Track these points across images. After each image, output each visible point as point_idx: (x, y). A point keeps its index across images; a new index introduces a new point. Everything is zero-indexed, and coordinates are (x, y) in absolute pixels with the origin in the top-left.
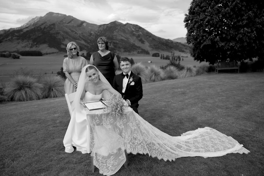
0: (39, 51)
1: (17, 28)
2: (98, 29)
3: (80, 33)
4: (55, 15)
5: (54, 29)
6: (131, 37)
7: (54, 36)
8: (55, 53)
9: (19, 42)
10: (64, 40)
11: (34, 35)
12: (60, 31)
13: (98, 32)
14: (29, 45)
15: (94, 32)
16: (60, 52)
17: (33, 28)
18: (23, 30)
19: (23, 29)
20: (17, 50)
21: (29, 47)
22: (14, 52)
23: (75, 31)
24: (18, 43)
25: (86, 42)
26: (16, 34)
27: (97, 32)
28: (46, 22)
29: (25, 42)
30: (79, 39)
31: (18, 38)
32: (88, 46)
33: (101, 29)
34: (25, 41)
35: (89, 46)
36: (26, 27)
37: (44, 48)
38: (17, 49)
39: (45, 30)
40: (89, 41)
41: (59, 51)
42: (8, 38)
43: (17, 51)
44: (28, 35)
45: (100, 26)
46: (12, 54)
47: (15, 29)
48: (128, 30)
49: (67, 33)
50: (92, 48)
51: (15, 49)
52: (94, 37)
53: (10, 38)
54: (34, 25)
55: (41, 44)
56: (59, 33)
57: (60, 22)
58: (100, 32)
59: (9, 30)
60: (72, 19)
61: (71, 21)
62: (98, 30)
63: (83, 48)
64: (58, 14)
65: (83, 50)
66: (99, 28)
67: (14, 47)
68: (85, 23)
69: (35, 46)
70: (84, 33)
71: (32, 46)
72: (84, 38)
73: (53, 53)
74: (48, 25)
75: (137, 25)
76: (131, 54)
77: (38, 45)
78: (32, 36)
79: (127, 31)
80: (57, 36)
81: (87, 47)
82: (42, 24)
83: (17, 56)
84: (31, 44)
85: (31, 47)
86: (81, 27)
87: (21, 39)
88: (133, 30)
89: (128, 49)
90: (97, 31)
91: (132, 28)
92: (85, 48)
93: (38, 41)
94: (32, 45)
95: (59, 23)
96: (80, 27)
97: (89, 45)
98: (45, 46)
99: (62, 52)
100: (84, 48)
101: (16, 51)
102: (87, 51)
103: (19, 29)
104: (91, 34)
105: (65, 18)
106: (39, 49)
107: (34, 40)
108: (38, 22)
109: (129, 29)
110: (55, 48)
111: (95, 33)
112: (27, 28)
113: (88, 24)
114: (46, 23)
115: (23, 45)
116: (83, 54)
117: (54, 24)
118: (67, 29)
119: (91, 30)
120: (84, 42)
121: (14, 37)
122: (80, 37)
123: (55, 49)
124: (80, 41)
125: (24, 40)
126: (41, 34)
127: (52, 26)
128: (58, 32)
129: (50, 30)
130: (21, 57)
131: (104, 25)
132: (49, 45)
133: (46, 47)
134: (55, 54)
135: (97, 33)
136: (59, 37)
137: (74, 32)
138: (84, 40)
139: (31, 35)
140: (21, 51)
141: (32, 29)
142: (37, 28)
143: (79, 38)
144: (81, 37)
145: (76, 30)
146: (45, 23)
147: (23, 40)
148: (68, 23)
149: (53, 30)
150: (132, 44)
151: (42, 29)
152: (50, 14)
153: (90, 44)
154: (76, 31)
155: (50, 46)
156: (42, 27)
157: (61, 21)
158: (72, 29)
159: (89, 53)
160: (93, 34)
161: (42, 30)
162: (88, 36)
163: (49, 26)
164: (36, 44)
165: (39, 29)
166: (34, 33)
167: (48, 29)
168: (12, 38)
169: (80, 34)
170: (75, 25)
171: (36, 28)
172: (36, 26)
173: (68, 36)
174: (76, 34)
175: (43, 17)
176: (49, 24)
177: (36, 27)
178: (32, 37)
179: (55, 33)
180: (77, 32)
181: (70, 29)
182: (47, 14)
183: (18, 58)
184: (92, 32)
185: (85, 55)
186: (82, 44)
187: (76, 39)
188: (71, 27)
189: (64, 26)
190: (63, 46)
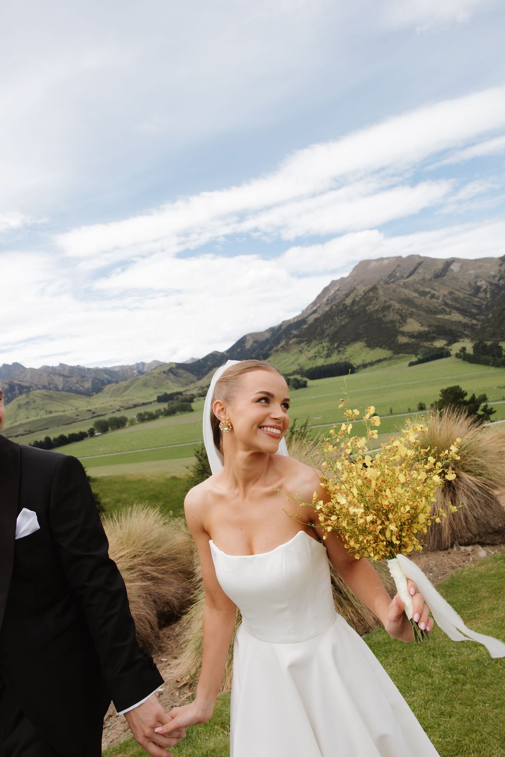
0: (346, 362)
1: (294, 318)
2: (497, 268)
3: (446, 292)
4: (373, 264)
5: (377, 299)
7: (378, 316)
8: (385, 359)
9: (301, 349)
10: (405, 322)
11: (331, 326)
12: (391, 302)
14: (323, 350)
15: (487, 282)
16: (396, 356)
17: (327, 309)
18: (307, 320)
19: (307, 317)
20: (299, 368)
21: (322, 357)
22: (294, 373)
23: (429, 292)
24: (300, 351)
25: (466, 316)
26: (295, 332)
27: (497, 278)
28: (355, 289)
29: (315, 347)
30: (446, 311)
31: (299, 339)
32: (474, 324)
34: (314, 342)
35: (477, 325)
36: (312, 311)
37: (357, 353)
38: (299, 365)
39: (354, 308)
40: (474, 311)
41: (395, 353)
42: (281, 344)
43: (299, 371)
44: (319, 328)
46: (292, 377)
47: (292, 322)
49: (409, 302)
50: (489, 329)
51: (295, 368)
52: (488, 296)
53: (283, 343)
54: (330, 302)
55: (349, 344)
56: (389, 307)
57: (388, 280)
59: (280, 326)
60: (418, 263)
61: (415, 269)
62: (500, 271)
63: (459, 334)
64: (382, 259)
65: (461, 340)
66: (501, 265)
67: (293, 363)
68: (454, 264)
69: (336, 352)
70: (456, 290)
71: (330, 352)
73: (379, 361)
74: (360, 295)
77: (342, 347)
78: (326, 329)
80: (385, 316)
81: (472, 327)
82: (347, 295)
83: (301, 382)
84: (326, 349)
85: (328, 356)
87: (305, 341)
90: (494, 277)
92: (466, 332)
93: (341, 339)
94: (329, 349)
95: (387, 283)
96: (445, 275)
97: (474, 322)
98: (358, 346)
99: (401, 355)
100: (462, 333)
101: (297, 369)
102: (472, 340)
103: (300, 319)
104: (478, 289)
105: (398, 266)
106: (344, 357)
107: (333, 338)
108: (337, 292)
110: (384, 346)
111: (491, 284)
112: (315, 312)
113: (464, 263)
114: (355, 291)
115: (311, 353)
116: (464, 349)
117: (374, 289)
118: (406, 291)
119: (477, 277)
120: (459, 315)
121: (291, 339)
122: (446, 304)
123: (384, 349)
124: (447, 317)
125: (311, 341)
126: (346, 321)
127: (371, 294)
128: (387, 304)
129: (367, 306)
130: (310, 383)
132: (367, 342)
133: (361, 348)
134: (385, 363)
135: (495, 281)
136: (391, 316)
137: (429, 296)
138: (457, 309)
139: (325, 326)
140: (307, 368)
141: (327, 312)
142: (337, 307)
143: (443, 307)
144: (449, 302)
145: (433, 289)
146: (352, 291)
147: (309, 342)
148: (408, 277)
149: (375, 301)
151: (347, 307)
152: (364, 265)
153: (477, 317)
154: (433, 292)
155: (371, 345)
156: (348, 301)
157: (392, 276)
158: (421, 289)
159: (481, 342)
160: (485, 287)
161: (348, 309)
162: (470, 295)
163: (364, 296)
164: (338, 347)
165: (341, 307)
166: (330, 320)
167: (362, 303)
168: (287, 344)
169: (444, 296)
170: (428, 277)
171: (334, 307)
172: (333, 303)
173: (414, 310)
174: (434, 300)
175: (348, 278)
176: (364, 292)
177: (335, 305)
178: (327, 332)
179: (380, 309)
180: (437, 294)
181: (416, 291)
182: (355, 269)
183: (304, 385)
184: (479, 284)
185: (470, 350)
186: (456, 322)
187: (436, 313)
188: (418, 283)
189: (399, 285)
190: (403, 338)
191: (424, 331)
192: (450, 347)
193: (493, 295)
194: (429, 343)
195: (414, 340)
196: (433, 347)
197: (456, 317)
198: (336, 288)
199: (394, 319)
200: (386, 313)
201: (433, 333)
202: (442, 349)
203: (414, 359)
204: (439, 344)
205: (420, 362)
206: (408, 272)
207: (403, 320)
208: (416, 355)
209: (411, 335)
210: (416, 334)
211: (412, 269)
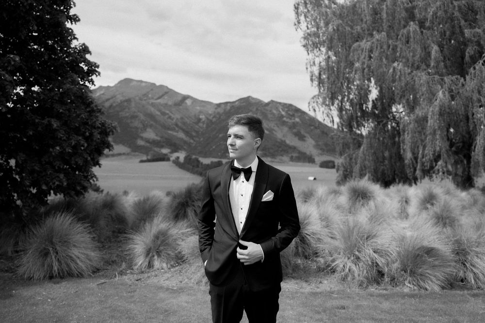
2: (214, 110)
3: (179, 117)
4: (134, 83)
5: (129, 109)
6: (278, 127)
7: (127, 121)
8: (124, 154)
10: (145, 130)
12: (139, 113)
13: (214, 117)
15: (206, 117)
16: (133, 153)
23: (168, 114)
25: (188, 136)
27: (212, 116)
28: (115, 97)
30: (175, 129)
32: (191, 143)
33: (221, 110)
35: (193, 144)
39: (110, 111)
40: (194, 134)
41: (132, 151)
45: (219, 105)
48: (274, 114)
49: (151, 116)
50: (198, 148)
52: (205, 126)
56: (137, 117)
57: (142, 97)
58: (218, 116)
60: (166, 92)
61: (163, 96)
62: (215, 112)
63: (180, 147)
64: (141, 81)
65: (180, 151)
66: (216, 109)
68: (189, 99)
70: (187, 117)
72: (184, 128)
73: (120, 154)
74: (118, 102)
75: (291, 105)
76: (276, 160)
79: (270, 116)
80: (131, 122)
81: (189, 145)
82: (108, 100)
86: (181, 107)
88: (283, 113)
89: (271, 151)
90: (211, 115)
91: (281, 110)
92: (185, 147)
95: (141, 99)
96: (181, 105)
97: (192, 141)
99: (137, 153)
100: (182, 147)
102: (188, 153)
104: (199, 120)
105: (152, 90)
109: (275, 112)
110: (126, 144)
111: (208, 119)
113: (195, 100)
114: (114, 98)
116: (178, 158)
117: (129, 101)
118: (152, 109)
119: (201, 112)
120: (183, 134)
122: (177, 125)
123: (126, 146)
124: (175, 134)
127: (126, 104)
128: (136, 114)
129: (120, 111)
131: (227, 103)
132: (113, 138)
134: (123, 157)
135: (211, 118)
136: (136, 124)
137: (167, 116)
138: (183, 130)
143: (174, 126)
144: (180, 124)
145: (171, 112)
146: (112, 98)
148: (156, 99)
149: (127, 110)
150: (278, 140)
151: (105, 108)
152: (127, 82)
153: (194, 138)
154: (170, 114)
155: (116, 142)
156: (107, 104)
157: (145, 95)
158: (163, 110)
159: (190, 155)
160: (203, 120)
162: (193, 122)
163: (119, 104)
167: (117, 109)
169: (177, 119)
170: (170, 103)
173: (154, 123)
174: (169, 120)
175: (112, 87)
176: (121, 100)
179: (130, 116)
180: (173, 116)
181: (160, 111)
182: (120, 82)
184: (201, 117)
185: (182, 159)
186: (180, 138)
187: (169, 129)
188: (162, 105)
189: (148, 103)
190: (141, 141)
191: (157, 140)
192: (171, 155)
193: (208, 126)
194: (159, 149)
195: (148, 145)
196: (160, 152)
197: (181, 135)
198: (102, 92)
199: (138, 127)
200: (133, 121)
201: (163, 142)
202: (166, 155)
203: (145, 158)
204: (165, 151)
205: (148, 161)
206: (157, 96)
207: (145, 127)
208: (147, 155)
209: (147, 141)
210: (151, 140)
211: (161, 94)
